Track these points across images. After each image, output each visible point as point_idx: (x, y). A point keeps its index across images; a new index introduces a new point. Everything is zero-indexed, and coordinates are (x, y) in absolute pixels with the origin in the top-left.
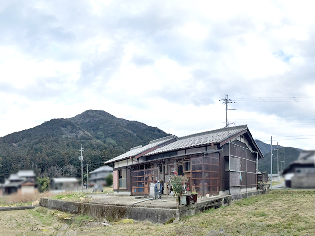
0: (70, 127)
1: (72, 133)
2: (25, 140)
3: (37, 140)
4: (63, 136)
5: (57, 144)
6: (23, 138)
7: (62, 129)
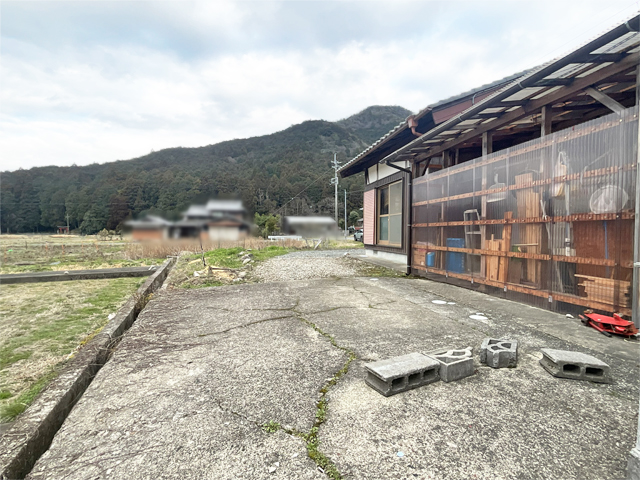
0: (336, 136)
1: (340, 145)
2: (252, 155)
3: (274, 155)
4: (324, 151)
5: (310, 163)
6: (249, 150)
7: (323, 138)
